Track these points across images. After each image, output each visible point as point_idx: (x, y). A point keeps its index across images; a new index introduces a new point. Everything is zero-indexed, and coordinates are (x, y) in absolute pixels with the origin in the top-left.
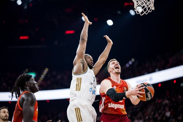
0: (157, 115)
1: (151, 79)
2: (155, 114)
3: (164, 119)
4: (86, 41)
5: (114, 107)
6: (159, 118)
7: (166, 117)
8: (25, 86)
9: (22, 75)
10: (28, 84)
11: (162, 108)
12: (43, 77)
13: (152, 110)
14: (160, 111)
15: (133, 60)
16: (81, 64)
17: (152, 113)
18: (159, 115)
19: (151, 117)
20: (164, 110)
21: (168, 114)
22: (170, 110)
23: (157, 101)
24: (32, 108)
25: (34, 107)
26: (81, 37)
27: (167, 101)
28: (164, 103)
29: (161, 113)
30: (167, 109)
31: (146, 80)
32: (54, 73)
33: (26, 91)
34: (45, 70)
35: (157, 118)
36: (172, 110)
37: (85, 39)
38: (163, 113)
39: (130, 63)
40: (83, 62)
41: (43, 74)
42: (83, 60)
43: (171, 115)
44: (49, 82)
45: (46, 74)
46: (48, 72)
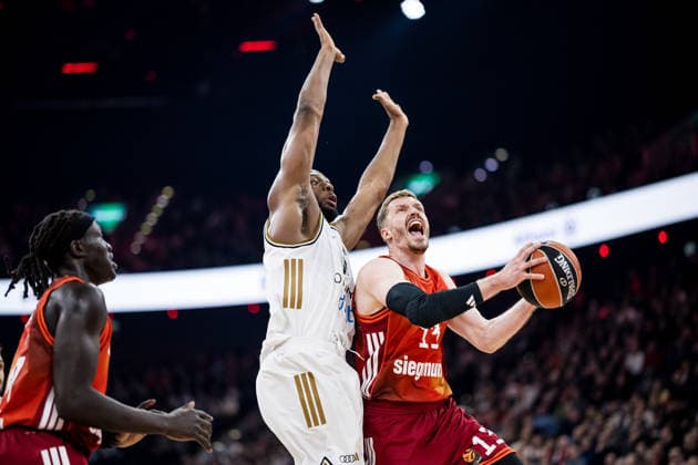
0: (592, 367)
1: (570, 228)
2: (584, 362)
3: (621, 380)
4: (318, 116)
5: (413, 374)
6: (600, 379)
7: (628, 374)
8: (68, 255)
9: (58, 214)
10: (78, 249)
11: (612, 341)
12: (152, 219)
13: (575, 348)
14: (604, 353)
15: (502, 154)
16: (297, 204)
17: (576, 359)
18: (602, 364)
19: (570, 373)
20: (621, 344)
21: (636, 362)
22: (642, 347)
23: (594, 310)
24: (91, 343)
25: (98, 339)
26: (302, 103)
27: (631, 314)
28: (620, 319)
29: (609, 358)
30: (632, 342)
31: (552, 233)
32: (197, 206)
33: (70, 275)
34: (160, 194)
35: (591, 378)
36: (651, 346)
37: (316, 109)
38: (616, 357)
39: (492, 165)
40: (304, 197)
41: (155, 208)
42: (304, 192)
43: (647, 363)
44: (176, 241)
45: (166, 210)
46: (172, 203)
